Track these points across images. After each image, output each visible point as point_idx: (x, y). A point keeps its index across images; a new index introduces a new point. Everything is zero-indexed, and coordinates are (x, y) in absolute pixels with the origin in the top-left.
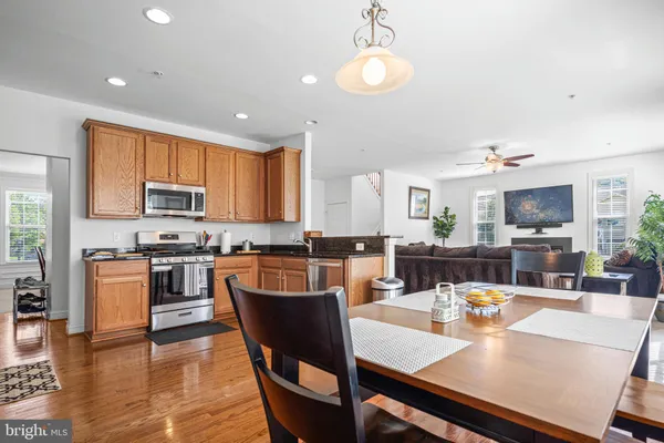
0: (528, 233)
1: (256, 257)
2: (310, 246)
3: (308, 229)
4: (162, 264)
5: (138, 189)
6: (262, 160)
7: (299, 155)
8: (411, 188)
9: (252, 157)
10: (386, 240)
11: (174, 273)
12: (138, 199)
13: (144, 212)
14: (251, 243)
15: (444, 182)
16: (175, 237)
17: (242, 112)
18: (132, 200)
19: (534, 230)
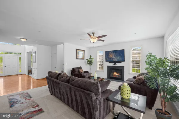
0: (111, 64)
15: (90, 48)
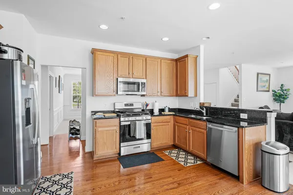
1: (172, 117)
2: (204, 111)
3: (202, 101)
4: (125, 121)
5: (114, 81)
6: (175, 63)
7: (196, 58)
8: (258, 74)
9: (169, 62)
10: (268, 113)
11: (131, 126)
12: (114, 86)
13: (117, 93)
14: (169, 108)
16: (132, 105)
17: (165, 37)
18: (112, 87)
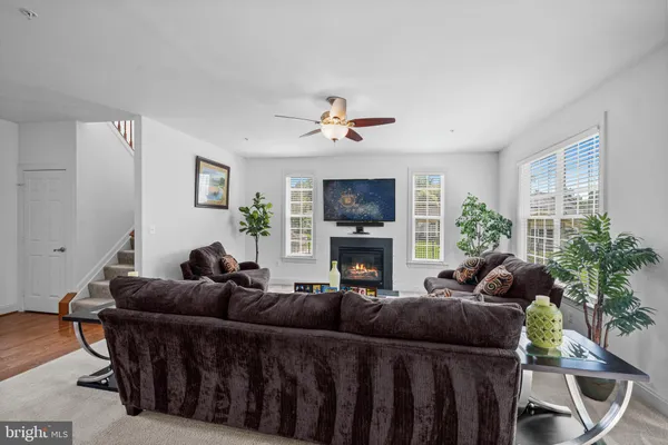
0: (347, 232)
8: (198, 160)
19: (354, 229)
